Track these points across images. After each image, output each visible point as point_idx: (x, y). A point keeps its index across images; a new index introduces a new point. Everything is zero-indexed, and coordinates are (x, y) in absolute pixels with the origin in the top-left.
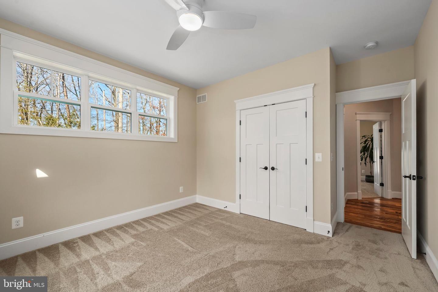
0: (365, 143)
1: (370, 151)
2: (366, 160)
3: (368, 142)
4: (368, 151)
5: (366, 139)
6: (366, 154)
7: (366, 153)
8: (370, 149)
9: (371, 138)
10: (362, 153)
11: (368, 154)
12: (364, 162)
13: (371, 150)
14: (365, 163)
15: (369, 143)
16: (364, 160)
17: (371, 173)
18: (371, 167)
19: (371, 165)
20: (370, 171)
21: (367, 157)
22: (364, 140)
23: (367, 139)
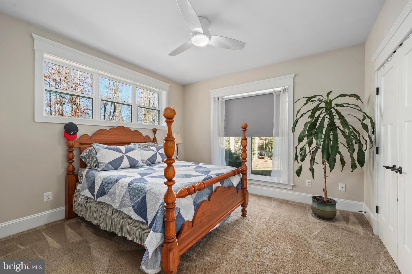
0: (312, 116)
1: (323, 136)
2: (313, 161)
3: (321, 113)
4: (319, 136)
5: (315, 105)
6: (314, 145)
7: (314, 140)
8: (324, 130)
9: (326, 102)
10: (306, 140)
11: (318, 145)
12: (309, 166)
13: (326, 132)
14: (312, 170)
15: (322, 116)
16: (308, 158)
17: (325, 190)
18: (325, 176)
19: (325, 173)
20: (324, 187)
21: (316, 150)
22: (312, 106)
23: (318, 105)
